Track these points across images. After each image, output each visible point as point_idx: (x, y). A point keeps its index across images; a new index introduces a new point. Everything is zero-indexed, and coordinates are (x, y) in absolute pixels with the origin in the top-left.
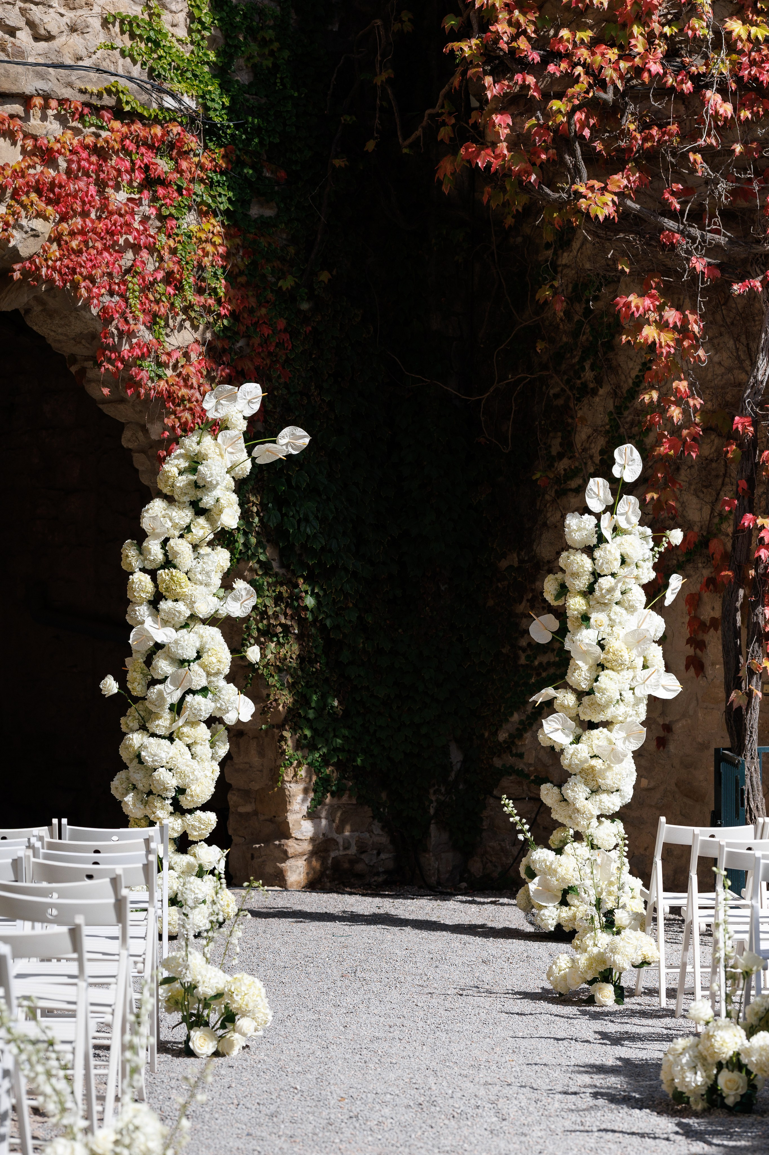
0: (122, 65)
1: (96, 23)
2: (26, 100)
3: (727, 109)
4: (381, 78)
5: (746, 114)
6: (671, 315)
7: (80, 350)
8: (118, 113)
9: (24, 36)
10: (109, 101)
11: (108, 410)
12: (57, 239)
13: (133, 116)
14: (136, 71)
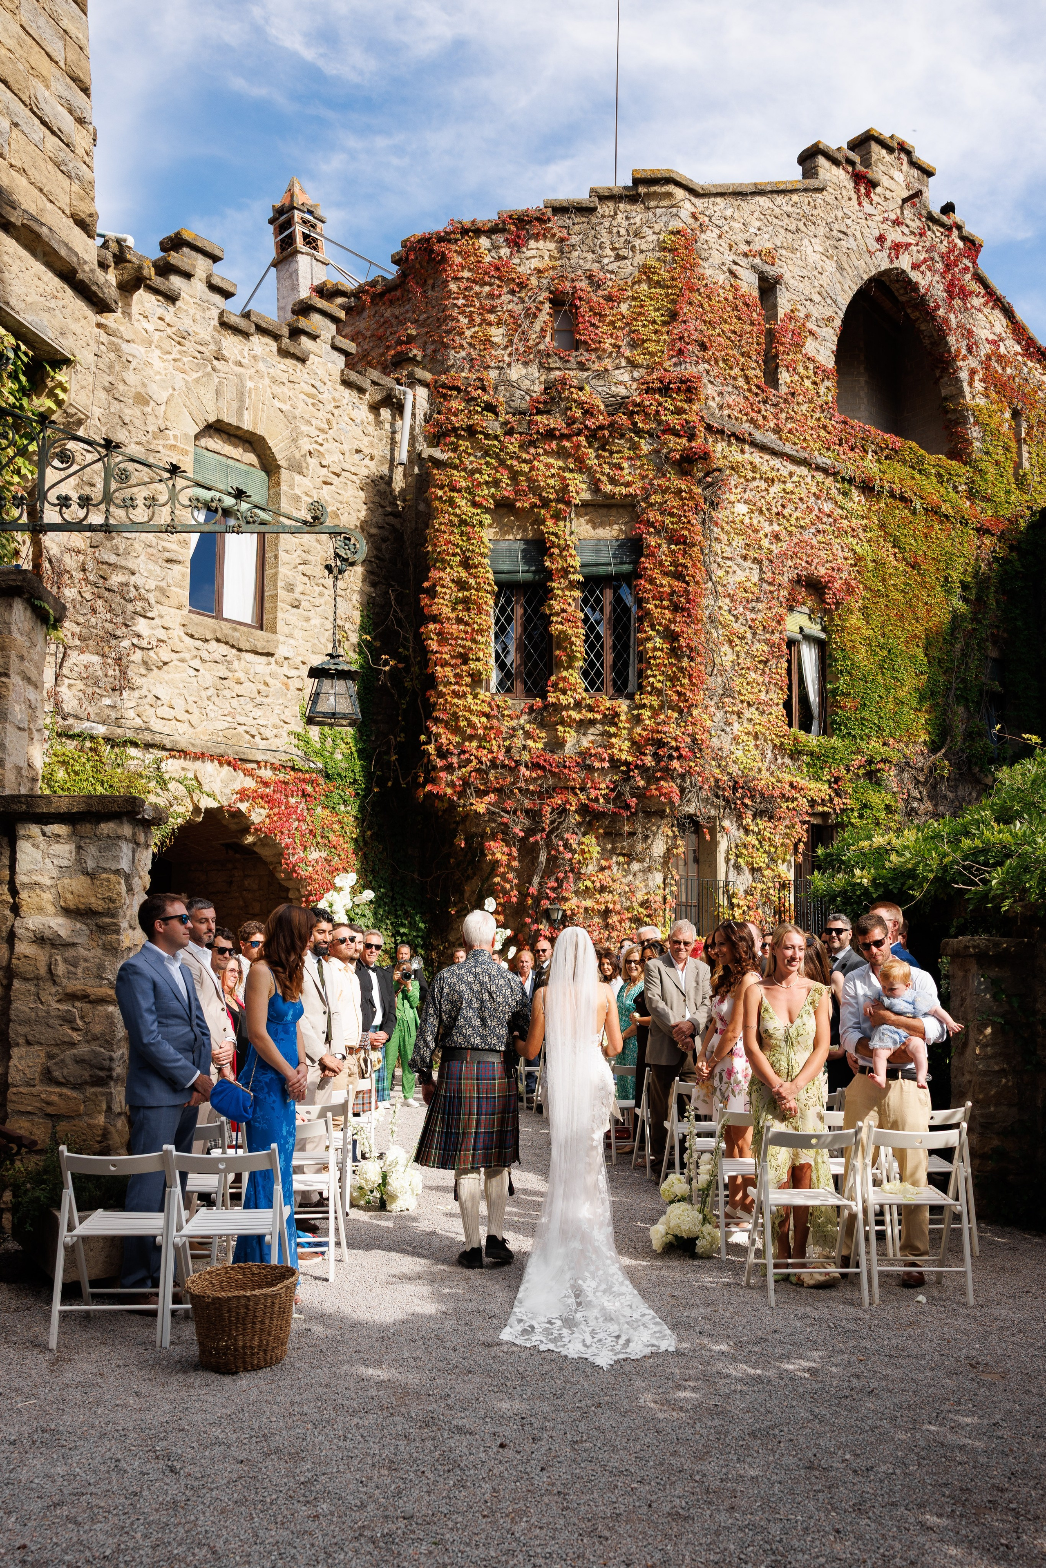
0: (295, 751)
1: (285, 734)
2: (258, 762)
3: (528, 773)
4: (394, 758)
5: (534, 775)
6: (505, 849)
7: (274, 860)
8: (293, 768)
9: (258, 738)
10: (290, 764)
11: (284, 883)
12: (269, 816)
13: (300, 770)
14: (300, 753)
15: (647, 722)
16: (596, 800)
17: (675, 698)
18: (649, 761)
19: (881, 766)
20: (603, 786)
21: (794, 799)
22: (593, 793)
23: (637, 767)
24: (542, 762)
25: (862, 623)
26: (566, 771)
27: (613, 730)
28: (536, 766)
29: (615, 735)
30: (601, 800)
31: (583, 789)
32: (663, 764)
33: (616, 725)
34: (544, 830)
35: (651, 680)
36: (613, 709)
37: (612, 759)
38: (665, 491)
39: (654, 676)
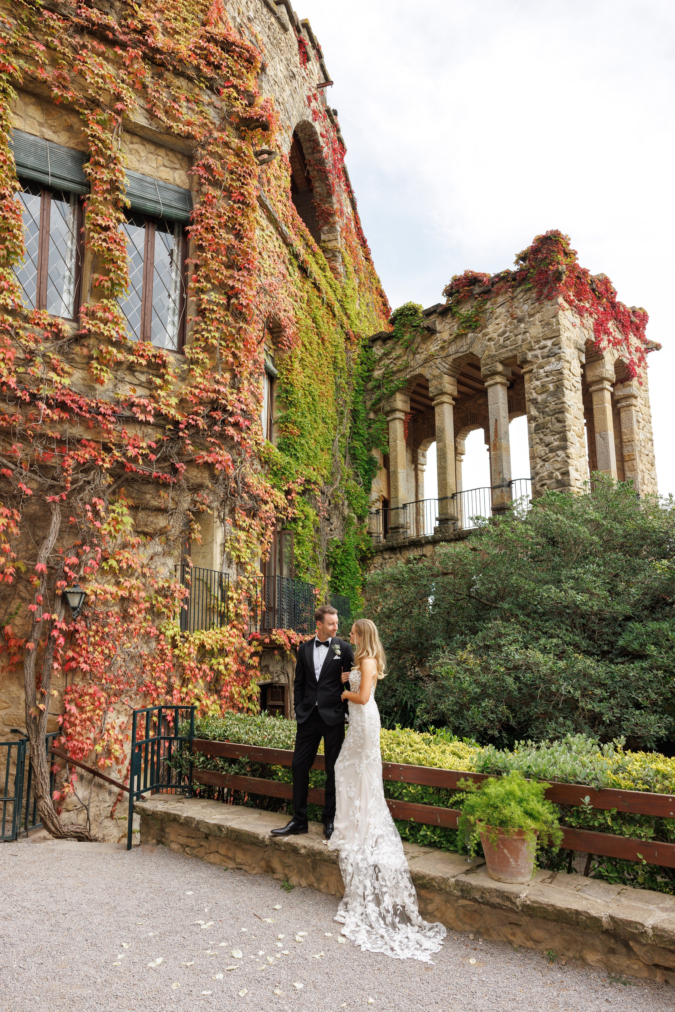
5: (56, 416)
15: (199, 380)
16: (134, 460)
17: (231, 359)
18: (202, 423)
19: (313, 486)
20: (144, 445)
21: (266, 503)
22: (131, 452)
23: (188, 426)
24: (69, 402)
25: (300, 369)
26: (100, 418)
27: (158, 381)
28: (62, 406)
29: (161, 388)
30: (141, 462)
31: (119, 446)
32: (216, 428)
33: (162, 376)
34: (64, 488)
35: (206, 334)
36: (160, 357)
37: (158, 414)
38: (226, 144)
39: (209, 331)
